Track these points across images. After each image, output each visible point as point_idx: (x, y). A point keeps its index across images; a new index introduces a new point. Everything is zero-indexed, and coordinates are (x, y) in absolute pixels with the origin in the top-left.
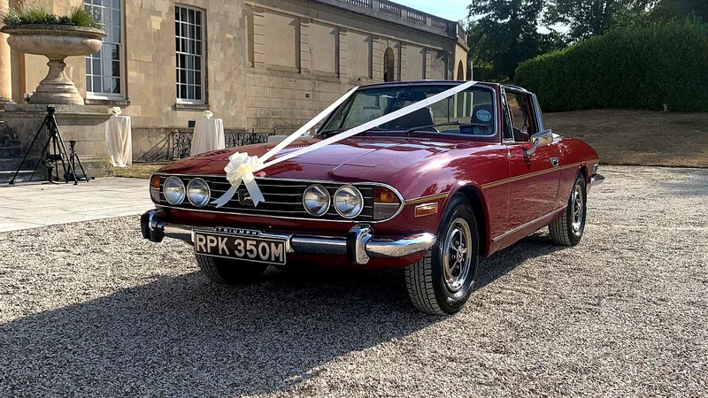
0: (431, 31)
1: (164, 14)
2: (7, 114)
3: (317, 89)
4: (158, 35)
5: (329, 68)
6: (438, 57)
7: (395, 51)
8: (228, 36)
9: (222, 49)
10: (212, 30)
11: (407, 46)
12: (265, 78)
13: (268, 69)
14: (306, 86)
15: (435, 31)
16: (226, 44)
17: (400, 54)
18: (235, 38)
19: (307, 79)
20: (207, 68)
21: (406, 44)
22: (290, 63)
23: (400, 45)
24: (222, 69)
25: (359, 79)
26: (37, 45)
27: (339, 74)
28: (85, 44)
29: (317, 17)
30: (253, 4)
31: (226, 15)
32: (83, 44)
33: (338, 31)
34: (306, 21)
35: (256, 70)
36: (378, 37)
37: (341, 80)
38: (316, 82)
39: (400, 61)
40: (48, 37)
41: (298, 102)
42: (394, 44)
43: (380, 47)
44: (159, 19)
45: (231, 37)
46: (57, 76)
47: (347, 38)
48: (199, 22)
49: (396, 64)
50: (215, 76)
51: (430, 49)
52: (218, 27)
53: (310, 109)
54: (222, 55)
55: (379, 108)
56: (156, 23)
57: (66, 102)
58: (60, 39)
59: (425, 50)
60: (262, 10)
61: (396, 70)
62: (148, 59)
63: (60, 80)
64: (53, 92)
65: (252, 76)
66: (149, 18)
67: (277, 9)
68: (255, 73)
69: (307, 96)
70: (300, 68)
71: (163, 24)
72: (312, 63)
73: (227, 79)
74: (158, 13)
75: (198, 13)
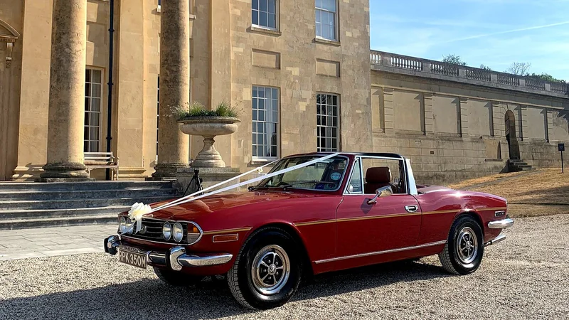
0: (550, 94)
1: (308, 100)
2: (178, 174)
3: (441, 147)
4: (304, 115)
5: (453, 130)
6: (560, 116)
7: (516, 113)
8: (357, 111)
9: (353, 122)
10: (345, 108)
11: (527, 108)
12: (394, 141)
13: (397, 133)
14: (431, 145)
15: (555, 94)
16: (355, 117)
17: (520, 115)
18: (363, 113)
19: (431, 139)
20: (341, 135)
21: (526, 106)
22: (417, 127)
23: (520, 108)
24: (353, 136)
25: (481, 137)
26: (194, 130)
27: (461, 134)
28: (224, 128)
29: (439, 91)
30: (383, 86)
31: (356, 96)
32: (222, 127)
33: (458, 101)
34: (429, 95)
35: (386, 134)
36: (497, 103)
37: (464, 139)
38: (440, 141)
39: (521, 120)
40: (201, 125)
41: (423, 158)
42: (515, 107)
43: (500, 111)
44: (305, 104)
45: (360, 112)
46: (208, 149)
47: (467, 106)
48: (335, 103)
49: (517, 123)
50: (347, 141)
51: (550, 109)
52: (349, 105)
53: (435, 163)
54: (353, 125)
55: (502, 161)
56: (302, 107)
57: (211, 166)
58: (208, 125)
59: (546, 111)
60: (390, 90)
61: (517, 128)
62: (296, 132)
63: (209, 151)
64: (204, 160)
65: (383, 139)
66: (297, 103)
67: (403, 88)
68: (385, 137)
69: (432, 152)
70: (425, 131)
71: (307, 107)
72: (436, 127)
73: (357, 142)
74: (304, 100)
75: (335, 98)
